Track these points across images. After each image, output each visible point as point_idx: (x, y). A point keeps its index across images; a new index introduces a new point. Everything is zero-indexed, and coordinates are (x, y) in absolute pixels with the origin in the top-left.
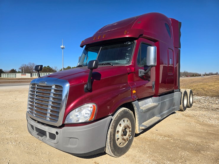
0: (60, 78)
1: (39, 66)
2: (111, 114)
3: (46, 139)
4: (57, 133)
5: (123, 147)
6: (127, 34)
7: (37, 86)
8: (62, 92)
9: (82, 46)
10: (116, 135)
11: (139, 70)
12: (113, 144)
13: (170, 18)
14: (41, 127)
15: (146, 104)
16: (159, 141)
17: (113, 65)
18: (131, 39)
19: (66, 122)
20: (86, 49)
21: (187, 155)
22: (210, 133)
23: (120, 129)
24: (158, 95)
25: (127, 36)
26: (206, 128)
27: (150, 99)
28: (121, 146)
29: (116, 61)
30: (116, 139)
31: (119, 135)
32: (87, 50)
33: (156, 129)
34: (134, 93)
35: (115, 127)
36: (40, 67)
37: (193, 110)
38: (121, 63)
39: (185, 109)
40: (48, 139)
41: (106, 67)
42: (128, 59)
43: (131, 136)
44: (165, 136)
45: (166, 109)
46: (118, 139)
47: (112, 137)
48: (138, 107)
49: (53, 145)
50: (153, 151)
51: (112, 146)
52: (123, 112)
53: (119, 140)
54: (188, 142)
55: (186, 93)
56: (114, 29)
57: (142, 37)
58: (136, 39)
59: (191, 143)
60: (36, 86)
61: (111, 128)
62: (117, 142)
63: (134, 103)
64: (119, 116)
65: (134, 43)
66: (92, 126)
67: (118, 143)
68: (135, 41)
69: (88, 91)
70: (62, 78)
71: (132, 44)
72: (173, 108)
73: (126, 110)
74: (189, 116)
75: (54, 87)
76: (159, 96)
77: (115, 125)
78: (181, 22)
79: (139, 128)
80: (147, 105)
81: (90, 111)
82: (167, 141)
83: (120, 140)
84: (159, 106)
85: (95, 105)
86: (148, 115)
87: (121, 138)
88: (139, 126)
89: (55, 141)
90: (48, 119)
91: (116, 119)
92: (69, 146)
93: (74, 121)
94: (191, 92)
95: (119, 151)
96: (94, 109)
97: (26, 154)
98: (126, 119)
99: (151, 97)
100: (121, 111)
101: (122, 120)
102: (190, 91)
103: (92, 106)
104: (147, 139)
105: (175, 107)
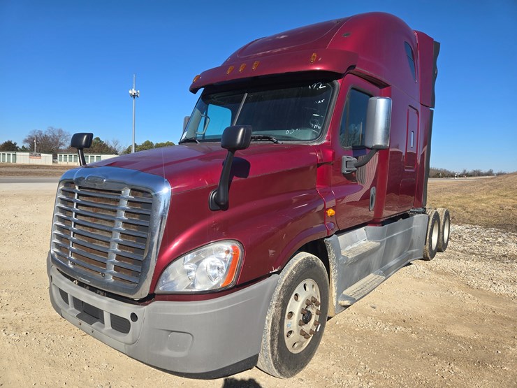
0: (143, 170)
1: (84, 134)
2: (276, 270)
3: (103, 331)
4: (134, 317)
5: (299, 351)
6: (317, 63)
7: (79, 188)
8: (150, 208)
9: (194, 90)
10: (287, 322)
11: (345, 157)
12: (278, 347)
13: (416, 32)
14: (89, 299)
15: (353, 242)
16: (383, 335)
17: (280, 142)
18: (327, 77)
19: (160, 289)
20: (203, 97)
21: (456, 374)
22: (501, 317)
23: (295, 307)
24: (382, 220)
25: (318, 68)
26: (490, 305)
27: (362, 230)
28: (295, 349)
29: (287, 132)
30: (286, 332)
31: (292, 324)
32: (206, 100)
34: (331, 216)
35: (284, 304)
36: (85, 137)
37: (449, 257)
38: (298, 138)
39: (433, 255)
40: (109, 331)
41: (261, 145)
42: (316, 129)
43: (320, 325)
44: (396, 324)
45: (394, 256)
46: (291, 332)
47: (277, 328)
48: (338, 253)
49: (122, 347)
50: (372, 362)
51: (275, 352)
52: (305, 263)
53: (292, 336)
54: (456, 340)
56: (280, 50)
57: (351, 71)
58: (338, 76)
59: (460, 342)
60: (77, 188)
61: (276, 307)
62: (286, 340)
63: (329, 242)
64: (296, 275)
65: (333, 85)
67: (288, 342)
68: (337, 83)
69: (219, 208)
70: (150, 171)
71: (328, 88)
72: (410, 252)
73: (312, 258)
74: (442, 272)
75: (127, 193)
76: (383, 224)
77: (285, 297)
78: (439, 44)
79: (337, 302)
80: (355, 245)
81: (225, 262)
82: (403, 335)
83: (295, 336)
84: (383, 247)
85: (237, 245)
86: (357, 269)
87: (298, 330)
88: (337, 299)
89: (128, 337)
90: (111, 279)
91: (289, 281)
92: (167, 352)
93: (181, 287)
94: (447, 214)
95: (290, 363)
96: (235, 257)
97: (47, 367)
98: (309, 282)
99: (363, 225)
100: (299, 263)
101: (301, 285)
102: (445, 212)
103: (231, 249)
105: (414, 251)
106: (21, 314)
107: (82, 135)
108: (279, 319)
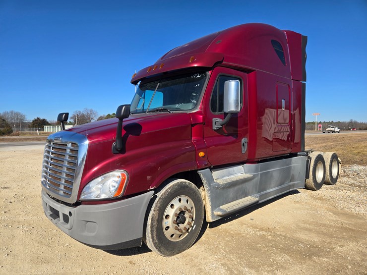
0: (79, 133)
1: (64, 113)
2: (152, 188)
3: (59, 223)
4: (70, 213)
5: (177, 240)
6: (194, 62)
7: (53, 144)
8: (77, 153)
10: (165, 220)
11: (214, 119)
12: (157, 235)
13: (286, 31)
14: (53, 205)
15: (230, 174)
16: (248, 236)
17: (171, 112)
18: (202, 70)
19: (82, 198)
21: (285, 261)
22: (346, 229)
23: (171, 212)
24: (256, 160)
25: (196, 65)
26: (342, 220)
27: (241, 167)
28: (173, 239)
29: (177, 106)
30: (164, 227)
31: (168, 222)
33: (252, 218)
34: (202, 157)
35: (162, 209)
36: (64, 115)
38: (182, 109)
39: (318, 186)
40: (62, 223)
42: (194, 103)
43: (195, 226)
44: (262, 229)
45: (273, 185)
46: (168, 227)
47: (155, 223)
48: (210, 180)
49: (67, 231)
50: (230, 251)
51: (155, 238)
52: (179, 185)
53: (169, 230)
54: (299, 241)
55: (320, 159)
57: (220, 65)
58: (208, 69)
59: (301, 243)
60: (52, 144)
61: (154, 211)
62: (165, 232)
63: (201, 172)
64: (170, 193)
65: (206, 75)
66: (118, 205)
67: (167, 234)
68: (209, 73)
69: (118, 152)
70: (81, 133)
71: (202, 76)
72: (291, 183)
73: (185, 182)
74: (321, 199)
75: (69, 145)
76: (259, 162)
77: (161, 205)
78: (307, 37)
79: (212, 213)
80: (232, 176)
81: (117, 183)
82: (262, 237)
83: (171, 230)
84: (258, 179)
85: (125, 173)
86: (231, 192)
87: (173, 226)
88: (213, 210)
89: (68, 226)
90: (62, 193)
91: (164, 196)
92: (86, 234)
93: (93, 197)
94: (334, 157)
95: (169, 247)
96: (123, 181)
98: (184, 198)
99: (242, 163)
100: (174, 185)
101: (177, 199)
102: (331, 155)
103: (120, 175)
104: (229, 233)
105: (295, 182)
106: (34, 218)
107: (62, 114)
108: (157, 218)
